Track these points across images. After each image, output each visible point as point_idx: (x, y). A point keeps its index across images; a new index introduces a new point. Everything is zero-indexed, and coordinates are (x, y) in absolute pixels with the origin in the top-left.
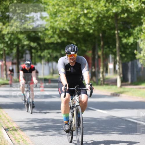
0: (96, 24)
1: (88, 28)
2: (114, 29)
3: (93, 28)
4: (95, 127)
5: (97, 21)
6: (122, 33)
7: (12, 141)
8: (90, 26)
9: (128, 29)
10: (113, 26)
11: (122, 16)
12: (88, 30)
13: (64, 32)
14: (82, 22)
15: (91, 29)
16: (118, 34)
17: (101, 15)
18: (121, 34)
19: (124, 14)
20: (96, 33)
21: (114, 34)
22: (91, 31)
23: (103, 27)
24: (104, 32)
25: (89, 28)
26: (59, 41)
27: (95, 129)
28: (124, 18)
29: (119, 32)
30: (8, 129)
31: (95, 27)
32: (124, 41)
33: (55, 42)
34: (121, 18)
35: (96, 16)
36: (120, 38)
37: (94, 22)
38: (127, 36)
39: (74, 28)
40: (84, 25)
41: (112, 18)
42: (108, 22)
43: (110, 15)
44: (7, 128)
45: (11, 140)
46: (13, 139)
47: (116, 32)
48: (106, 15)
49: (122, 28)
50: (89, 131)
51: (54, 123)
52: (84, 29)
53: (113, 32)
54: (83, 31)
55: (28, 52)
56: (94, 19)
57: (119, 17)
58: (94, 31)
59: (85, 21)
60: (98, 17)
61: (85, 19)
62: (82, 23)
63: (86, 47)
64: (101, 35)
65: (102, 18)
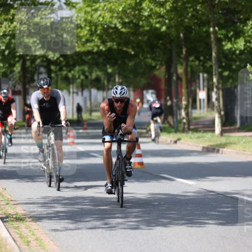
1: (156, 23)
2: (207, 23)
3: (167, 21)
4: (174, 212)
5: (174, 8)
6: (223, 32)
7: (14, 241)
8: (161, 19)
9: (235, 23)
10: (204, 18)
12: (158, 25)
13: (111, 31)
14: (146, 11)
15: (164, 24)
16: (215, 32)
18: (221, 34)
20: (173, 32)
21: (208, 34)
22: (164, 28)
23: (186, 20)
24: (188, 30)
25: (159, 22)
27: (174, 216)
28: (225, 2)
29: (217, 28)
30: (7, 217)
31: (170, 20)
32: (228, 46)
33: (96, 49)
34: (220, 2)
36: (219, 41)
37: (168, 11)
38: (232, 36)
39: (131, 22)
40: (149, 16)
41: (203, 2)
42: (195, 10)
44: (4, 216)
45: (13, 238)
46: (17, 237)
47: (211, 30)
49: (222, 21)
50: (162, 219)
51: (95, 206)
52: (151, 25)
53: (205, 29)
54: (147, 28)
55: (42, 70)
56: (168, 6)
58: (168, 28)
59: (151, 10)
61: (152, 6)
62: (146, 14)
63: (153, 59)
64: (182, 35)
65: (184, 3)
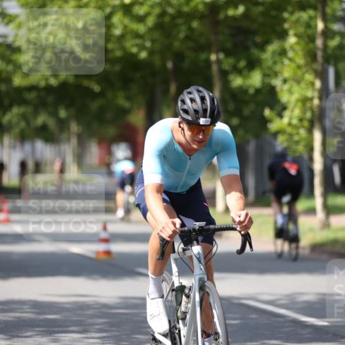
0: (156, 35)
1: (133, 46)
2: (207, 48)
3: (148, 44)
5: (159, 26)
6: (231, 61)
8: (138, 41)
9: (247, 48)
10: (203, 41)
11: (231, 12)
12: (134, 50)
14: (116, 28)
15: (142, 48)
16: (219, 61)
17: (170, 10)
18: (228, 63)
19: (236, 8)
20: (157, 60)
21: (208, 63)
22: (143, 55)
23: (177, 44)
24: (179, 57)
25: (137, 45)
26: (53, 82)
28: (234, 18)
29: (221, 56)
31: (153, 41)
32: (237, 82)
33: (43, 84)
34: (227, 17)
35: (157, 11)
36: (224, 74)
37: (150, 30)
38: (244, 68)
40: (122, 36)
41: (202, 17)
42: (190, 29)
43: (195, 10)
47: (213, 57)
48: (186, 9)
49: (229, 45)
50: (137, 334)
51: (39, 313)
52: (123, 49)
53: (203, 56)
54: (118, 54)
56: (151, 21)
57: (222, 16)
58: (151, 53)
59: (125, 27)
60: (163, 14)
61: (127, 21)
62: (117, 32)
63: (128, 98)
64: (170, 65)
65: (173, 18)
